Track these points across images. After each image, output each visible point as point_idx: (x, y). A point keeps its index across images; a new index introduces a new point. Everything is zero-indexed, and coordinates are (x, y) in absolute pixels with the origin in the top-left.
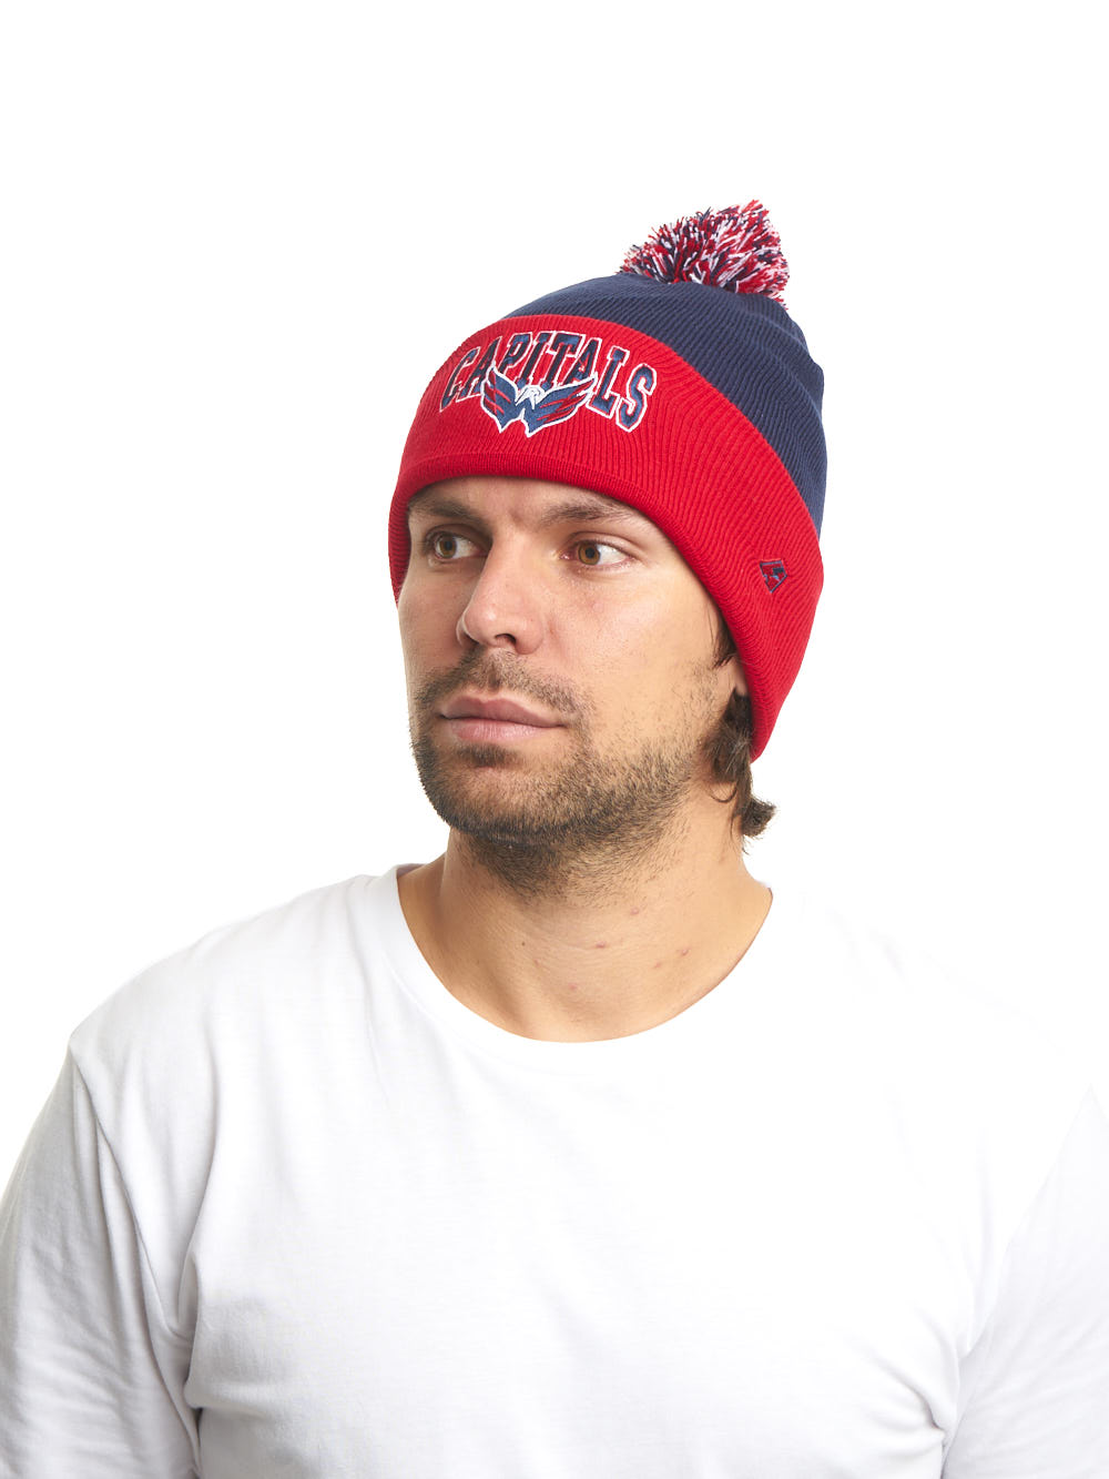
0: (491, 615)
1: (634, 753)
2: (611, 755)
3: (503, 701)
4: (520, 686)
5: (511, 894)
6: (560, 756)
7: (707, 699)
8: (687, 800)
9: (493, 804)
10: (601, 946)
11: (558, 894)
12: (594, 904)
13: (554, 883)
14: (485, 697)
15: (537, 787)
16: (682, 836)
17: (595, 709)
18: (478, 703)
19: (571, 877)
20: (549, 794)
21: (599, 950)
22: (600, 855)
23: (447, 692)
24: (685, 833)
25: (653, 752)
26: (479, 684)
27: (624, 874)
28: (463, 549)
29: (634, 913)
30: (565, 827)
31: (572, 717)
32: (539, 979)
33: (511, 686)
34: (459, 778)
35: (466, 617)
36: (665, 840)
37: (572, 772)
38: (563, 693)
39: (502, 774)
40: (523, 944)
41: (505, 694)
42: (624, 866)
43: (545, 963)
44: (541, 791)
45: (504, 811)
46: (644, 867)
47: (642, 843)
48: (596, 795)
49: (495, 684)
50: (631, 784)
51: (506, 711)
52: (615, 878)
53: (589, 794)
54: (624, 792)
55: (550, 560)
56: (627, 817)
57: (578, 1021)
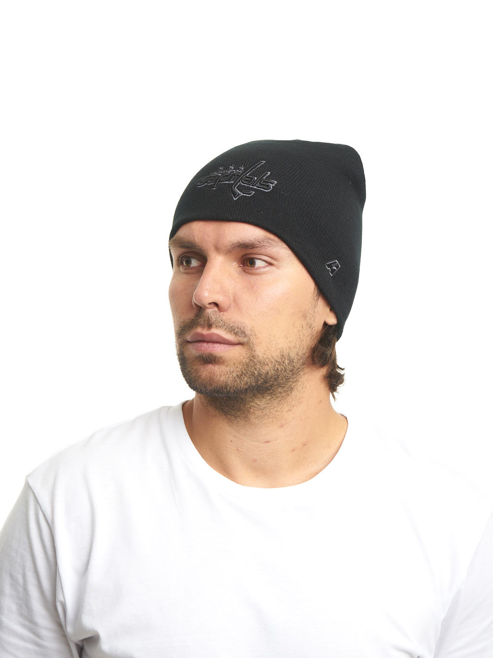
0: (206, 294)
1: (276, 354)
2: (265, 356)
3: (213, 334)
4: (220, 327)
5: (225, 419)
6: (242, 358)
7: (310, 327)
8: (304, 374)
9: (212, 381)
10: (267, 442)
11: (246, 418)
12: (263, 422)
13: (244, 413)
14: (205, 332)
15: (232, 372)
16: (302, 391)
17: (256, 335)
18: (202, 335)
19: (252, 410)
20: (237, 375)
21: (266, 443)
22: (264, 400)
23: (189, 330)
24: (304, 390)
25: (285, 353)
26: (203, 327)
27: (276, 409)
28: (194, 263)
29: (282, 426)
30: (246, 390)
31: (245, 340)
32: (239, 457)
33: (216, 327)
34: (197, 369)
35: (195, 296)
36: (294, 393)
37: (247, 365)
38: (240, 329)
39: (216, 367)
40: (231, 441)
41: (214, 330)
42: (276, 405)
43: (242, 450)
44: (234, 374)
45: (217, 384)
46: (285, 405)
47: (284, 394)
48: (260, 375)
49: (210, 326)
50: (276, 369)
51: (215, 338)
52: (272, 410)
53: (256, 374)
54: (273, 372)
55: (233, 267)
56: (275, 383)
57: (258, 476)
